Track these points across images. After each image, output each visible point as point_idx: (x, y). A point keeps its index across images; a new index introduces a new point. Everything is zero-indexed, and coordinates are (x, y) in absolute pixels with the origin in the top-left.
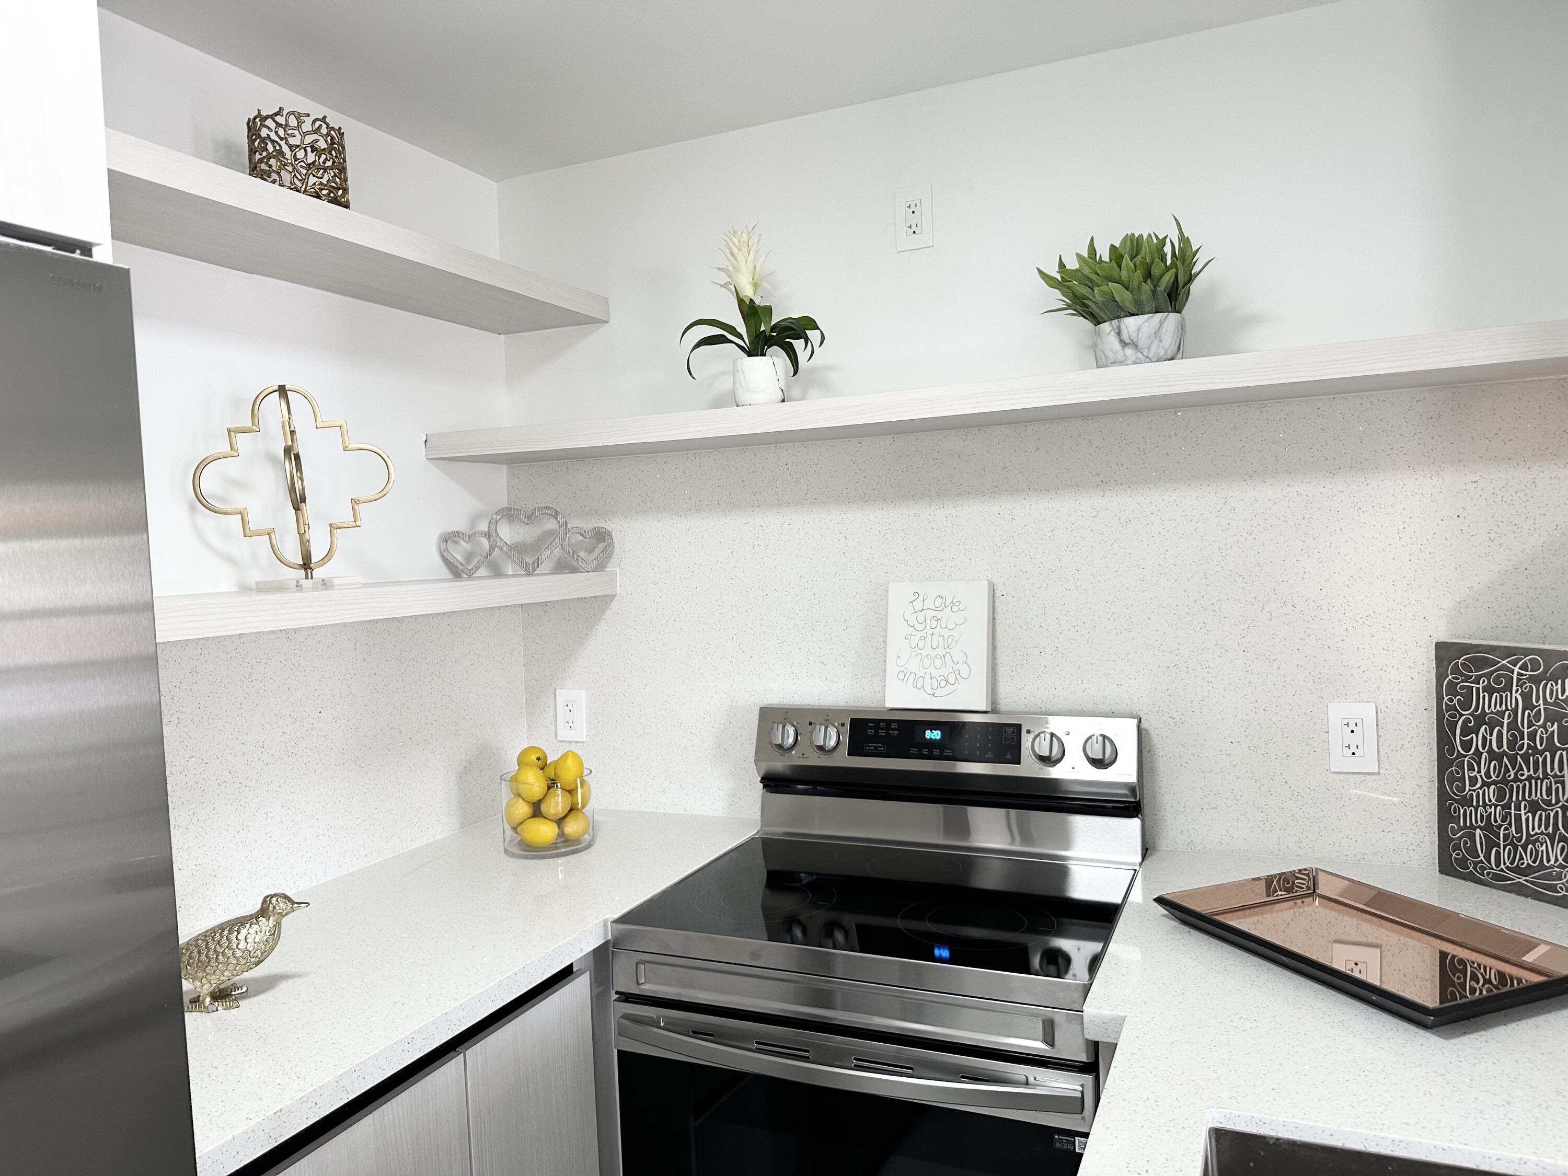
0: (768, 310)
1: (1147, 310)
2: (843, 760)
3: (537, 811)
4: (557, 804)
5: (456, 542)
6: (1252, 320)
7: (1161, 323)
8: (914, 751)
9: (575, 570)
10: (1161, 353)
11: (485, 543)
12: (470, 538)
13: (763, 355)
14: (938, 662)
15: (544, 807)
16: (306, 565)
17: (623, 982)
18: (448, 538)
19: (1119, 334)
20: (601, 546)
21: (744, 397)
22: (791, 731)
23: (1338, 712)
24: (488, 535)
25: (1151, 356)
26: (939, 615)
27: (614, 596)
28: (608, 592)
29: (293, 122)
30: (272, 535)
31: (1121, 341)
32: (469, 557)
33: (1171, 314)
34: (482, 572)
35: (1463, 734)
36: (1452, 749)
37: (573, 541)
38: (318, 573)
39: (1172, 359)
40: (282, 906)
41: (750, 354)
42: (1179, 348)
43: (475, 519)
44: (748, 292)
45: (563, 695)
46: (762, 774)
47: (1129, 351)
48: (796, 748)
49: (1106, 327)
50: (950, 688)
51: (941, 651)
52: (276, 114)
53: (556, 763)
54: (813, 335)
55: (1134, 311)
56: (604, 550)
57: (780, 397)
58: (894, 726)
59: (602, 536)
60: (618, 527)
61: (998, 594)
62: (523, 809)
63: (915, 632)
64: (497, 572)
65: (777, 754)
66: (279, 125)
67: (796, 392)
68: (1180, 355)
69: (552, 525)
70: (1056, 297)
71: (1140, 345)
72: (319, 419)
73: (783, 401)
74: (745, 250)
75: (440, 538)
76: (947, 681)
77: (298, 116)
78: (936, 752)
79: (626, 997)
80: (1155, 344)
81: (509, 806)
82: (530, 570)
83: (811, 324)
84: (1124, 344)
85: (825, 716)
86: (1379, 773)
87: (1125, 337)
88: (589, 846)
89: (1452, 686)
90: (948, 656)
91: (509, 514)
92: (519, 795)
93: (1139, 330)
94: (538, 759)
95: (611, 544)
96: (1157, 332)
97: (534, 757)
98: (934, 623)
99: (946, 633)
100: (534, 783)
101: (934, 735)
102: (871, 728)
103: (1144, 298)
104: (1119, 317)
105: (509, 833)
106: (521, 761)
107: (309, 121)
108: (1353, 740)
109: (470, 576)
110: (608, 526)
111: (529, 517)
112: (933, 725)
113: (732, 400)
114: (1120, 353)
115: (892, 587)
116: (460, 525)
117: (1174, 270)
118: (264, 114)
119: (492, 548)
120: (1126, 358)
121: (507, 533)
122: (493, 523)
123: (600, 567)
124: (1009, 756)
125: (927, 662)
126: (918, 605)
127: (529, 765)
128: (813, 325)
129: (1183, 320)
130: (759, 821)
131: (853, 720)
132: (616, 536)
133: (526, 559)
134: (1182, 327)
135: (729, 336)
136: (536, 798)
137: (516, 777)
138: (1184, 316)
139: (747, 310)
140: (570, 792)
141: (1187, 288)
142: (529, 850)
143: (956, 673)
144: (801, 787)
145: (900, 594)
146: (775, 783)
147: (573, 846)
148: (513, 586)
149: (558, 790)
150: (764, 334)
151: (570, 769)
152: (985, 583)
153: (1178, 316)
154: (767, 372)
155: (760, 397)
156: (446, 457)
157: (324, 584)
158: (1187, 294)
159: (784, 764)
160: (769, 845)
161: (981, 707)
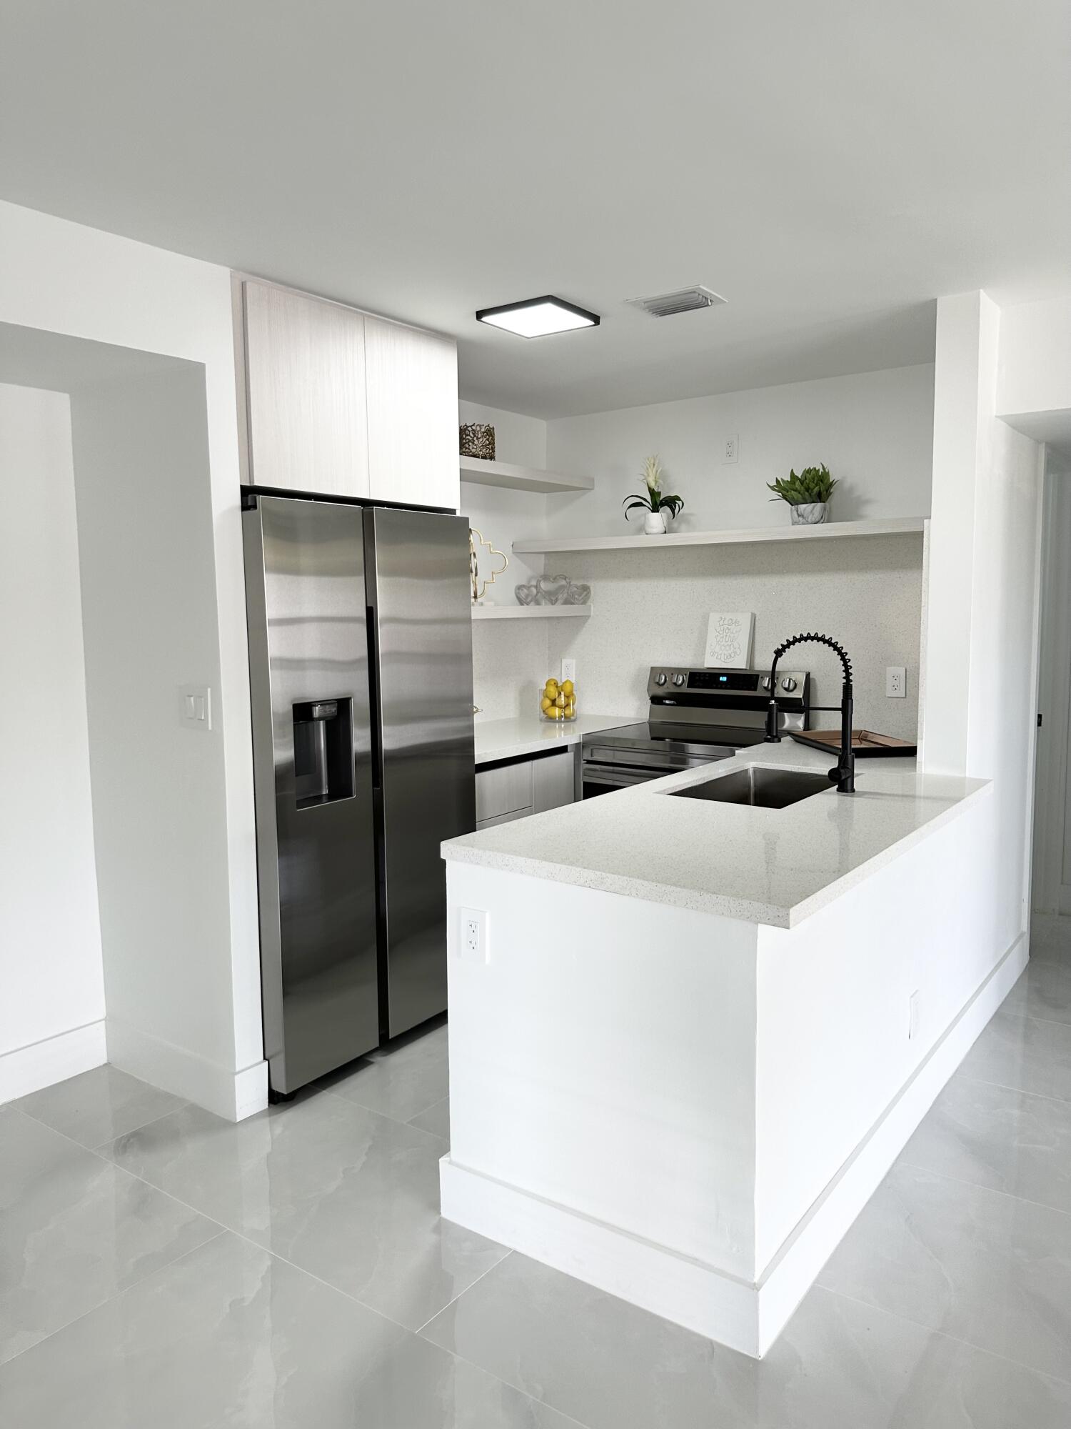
0: (659, 493)
1: (808, 501)
2: (685, 689)
3: (554, 703)
4: (562, 701)
5: (522, 590)
6: (868, 502)
7: (814, 507)
8: (715, 686)
9: (572, 604)
10: (814, 519)
11: (534, 591)
12: (529, 588)
13: (658, 512)
14: (728, 648)
15: (557, 702)
16: (475, 597)
17: (587, 756)
18: (519, 588)
19: (797, 511)
20: (585, 593)
21: (649, 530)
22: (663, 678)
23: (891, 670)
24: (536, 587)
25: (809, 520)
26: (730, 627)
27: (589, 616)
28: (587, 614)
29: (478, 429)
31: (798, 514)
32: (527, 596)
33: (819, 504)
34: (532, 603)
37: (573, 591)
38: (479, 600)
39: (817, 523)
41: (653, 511)
42: (822, 517)
43: (530, 579)
44: (653, 485)
45: (565, 661)
46: (651, 694)
47: (801, 519)
48: (666, 684)
49: (794, 506)
50: (732, 659)
51: (729, 643)
52: (472, 425)
53: (562, 686)
54: (680, 503)
55: (803, 501)
56: (586, 595)
57: (663, 530)
58: (707, 675)
59: (586, 589)
60: (591, 584)
61: (757, 618)
62: (548, 702)
63: (719, 635)
64: (538, 603)
65: (657, 687)
66: (473, 429)
67: (675, 525)
68: (822, 521)
69: (563, 582)
70: (775, 495)
71: (805, 516)
72: (482, 541)
73: (665, 532)
74: (652, 466)
75: (516, 587)
76: (730, 656)
77: (480, 426)
78: (724, 686)
79: (589, 762)
80: (811, 516)
81: (542, 701)
82: (553, 603)
84: (799, 516)
85: (679, 671)
86: (904, 697)
87: (799, 512)
88: (574, 720)
90: (732, 645)
91: (545, 577)
92: (548, 697)
93: (805, 510)
94: (555, 684)
95: (589, 593)
97: (553, 683)
98: (727, 631)
99: (732, 635)
100: (553, 692)
101: (723, 679)
102: (698, 676)
103: (807, 497)
104: (798, 504)
105: (542, 714)
106: (547, 684)
107: (485, 425)
108: (896, 683)
109: (528, 604)
110: (588, 584)
111: (554, 579)
112: (723, 675)
113: (641, 529)
115: (711, 614)
116: (524, 583)
117: (818, 486)
118: (468, 425)
119: (538, 593)
120: (800, 521)
121: (543, 585)
122: (539, 581)
123: (584, 603)
124: (753, 688)
125: (723, 648)
126: (721, 623)
127: (551, 685)
128: (679, 499)
129: (825, 505)
130: (648, 718)
131: (690, 673)
132: (591, 588)
133: (552, 597)
134: (825, 509)
135: (644, 503)
136: (553, 699)
137: (546, 690)
138: (827, 504)
139: (652, 492)
140: (567, 697)
141: (827, 491)
142: (551, 719)
143: (735, 653)
144: (667, 702)
145: (714, 618)
146: (656, 700)
147: (568, 719)
148: (545, 610)
149: (563, 696)
150: (658, 502)
151: (568, 688)
152: (750, 614)
153: (823, 504)
154: (657, 520)
155: (655, 531)
156: (520, 551)
157: (482, 604)
158: (828, 493)
159: (660, 691)
160: (652, 725)
161: (744, 667)
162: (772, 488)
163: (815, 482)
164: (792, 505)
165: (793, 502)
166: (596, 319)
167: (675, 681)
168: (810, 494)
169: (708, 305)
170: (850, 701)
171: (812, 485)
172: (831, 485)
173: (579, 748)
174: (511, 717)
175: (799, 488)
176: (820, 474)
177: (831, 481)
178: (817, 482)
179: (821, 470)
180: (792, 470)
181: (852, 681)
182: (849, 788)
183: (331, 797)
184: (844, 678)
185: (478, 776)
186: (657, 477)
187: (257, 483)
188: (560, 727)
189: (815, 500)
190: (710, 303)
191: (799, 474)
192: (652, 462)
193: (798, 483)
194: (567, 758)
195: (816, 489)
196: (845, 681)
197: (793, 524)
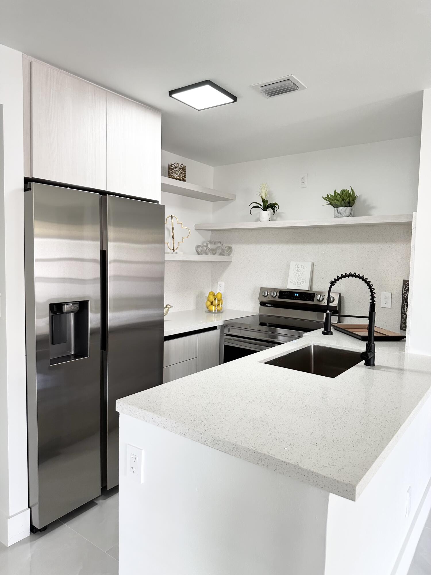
0: (267, 201)
1: (343, 206)
2: (277, 299)
3: (212, 303)
4: (216, 302)
5: (199, 248)
6: (373, 208)
7: (346, 209)
8: (292, 298)
9: (223, 255)
10: (346, 215)
11: (205, 248)
12: (202, 247)
13: (266, 210)
14: (299, 279)
15: (213, 303)
16: (174, 250)
17: (226, 331)
18: (198, 246)
19: (337, 211)
20: (230, 250)
21: (261, 219)
22: (267, 293)
23: (383, 294)
24: (206, 246)
25: (343, 215)
26: (300, 269)
27: (232, 262)
28: (230, 261)
29: (177, 165)
30: (168, 244)
31: (338, 212)
32: (201, 251)
33: (349, 207)
34: (204, 254)
35: (406, 299)
36: (404, 303)
37: (224, 249)
38: (175, 251)
39: (348, 217)
40: (169, 307)
41: (263, 210)
42: (350, 214)
43: (203, 243)
44: (264, 197)
45: (219, 283)
46: (260, 302)
47: (339, 215)
48: (268, 296)
49: (336, 208)
50: (301, 285)
52: (174, 164)
53: (216, 295)
54: (277, 206)
55: (341, 206)
56: (230, 251)
57: (269, 219)
58: (289, 292)
59: (230, 248)
60: (233, 246)
61: (314, 265)
62: (209, 303)
63: (295, 273)
64: (207, 254)
65: (263, 297)
66: (175, 166)
67: (275, 218)
68: (350, 216)
69: (219, 245)
70: (326, 202)
71: (341, 213)
72: (178, 222)
73: (270, 221)
74: (264, 188)
75: (196, 246)
76: (301, 283)
77: (178, 164)
78: (297, 298)
79: (227, 335)
80: (345, 213)
81: (206, 302)
82: (214, 254)
83: (276, 204)
84: (338, 213)
85: (274, 290)
86: (391, 308)
87: (339, 211)
88: (222, 313)
89: (405, 289)
90: (301, 278)
91: (210, 242)
92: (209, 300)
93: (341, 210)
94: (213, 294)
95: (232, 250)
96: (345, 211)
97: (212, 294)
98: (299, 271)
99: (301, 273)
100: (212, 298)
101: (297, 295)
102: (284, 293)
103: (343, 204)
104: (338, 207)
105: (206, 309)
106: (209, 294)
107: (180, 165)
108: (386, 301)
109: (201, 254)
110: (231, 246)
111: (215, 243)
112: (297, 293)
113: (258, 220)
114: (337, 215)
115: (291, 262)
116: (200, 244)
117: (349, 198)
119: (206, 249)
120: (339, 216)
121: (209, 246)
122: (207, 244)
123: (229, 255)
124: (312, 300)
125: (297, 279)
126: (296, 266)
127: (211, 294)
128: (277, 204)
129: (352, 208)
130: (258, 312)
131: (280, 291)
132: (233, 248)
133: (214, 252)
134: (352, 210)
135: (260, 206)
136: (212, 301)
137: (208, 297)
138: (353, 207)
139: (264, 201)
140: (219, 301)
141: (353, 201)
142: (210, 312)
143: (303, 282)
144: (268, 305)
145: (293, 264)
146: (263, 304)
147: (219, 312)
148: (210, 257)
149: (216, 300)
150: (267, 206)
151: (219, 296)
152: (311, 262)
153: (351, 207)
154: (266, 214)
155: (264, 220)
156: (199, 229)
157: (177, 253)
158: (354, 203)
159: (265, 300)
160: (260, 317)
161: (307, 289)
162: (325, 199)
163: (347, 196)
164: (335, 208)
165: (335, 206)
166: (235, 99)
167: (272, 295)
168: (345, 202)
169: (296, 89)
170: (374, 313)
171: (346, 197)
172: (355, 198)
173: (223, 327)
174: (192, 309)
175: (339, 199)
176: (349, 192)
177: (355, 196)
178: (348, 196)
179: (350, 190)
180: (335, 190)
181: (375, 301)
182: (372, 363)
183: (76, 356)
184: (370, 299)
185: (165, 343)
186: (266, 194)
187: (35, 176)
188: (215, 315)
189: (347, 205)
190: (297, 88)
191: (339, 192)
192: (264, 185)
193: (338, 197)
194: (217, 332)
195: (348, 200)
196: (371, 301)
197: (335, 217)
